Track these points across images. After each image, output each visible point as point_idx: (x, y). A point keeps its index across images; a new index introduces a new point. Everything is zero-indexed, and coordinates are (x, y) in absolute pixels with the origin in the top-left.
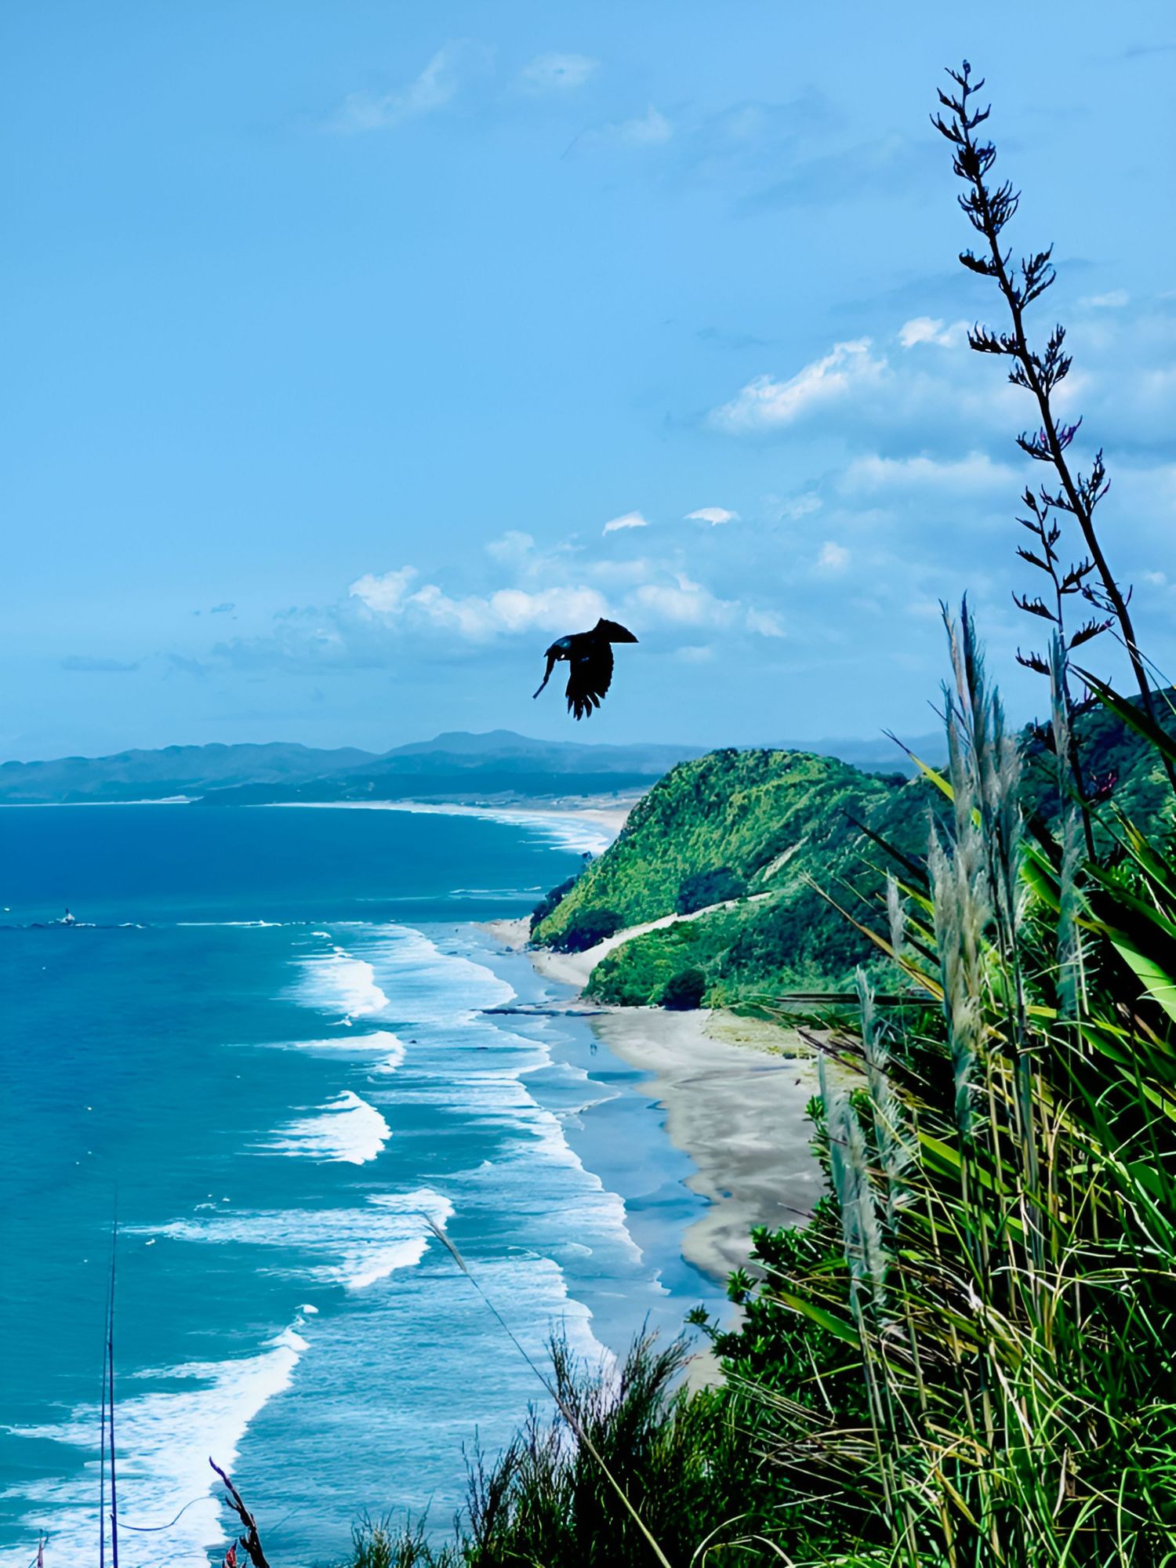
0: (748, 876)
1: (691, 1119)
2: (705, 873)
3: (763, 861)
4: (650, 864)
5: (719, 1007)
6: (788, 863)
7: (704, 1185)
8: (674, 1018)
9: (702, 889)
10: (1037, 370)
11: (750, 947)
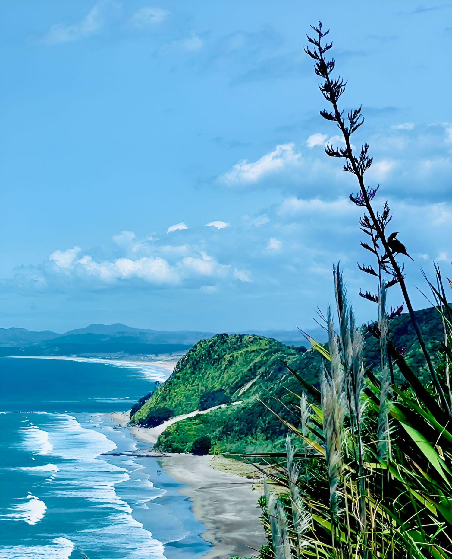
0: (232, 393)
1: (204, 506)
2: (212, 392)
3: (239, 386)
4: (186, 387)
5: (217, 454)
6: (251, 387)
7: (209, 537)
8: (196, 459)
9: (210, 399)
10: (357, 164)
11: (233, 426)
